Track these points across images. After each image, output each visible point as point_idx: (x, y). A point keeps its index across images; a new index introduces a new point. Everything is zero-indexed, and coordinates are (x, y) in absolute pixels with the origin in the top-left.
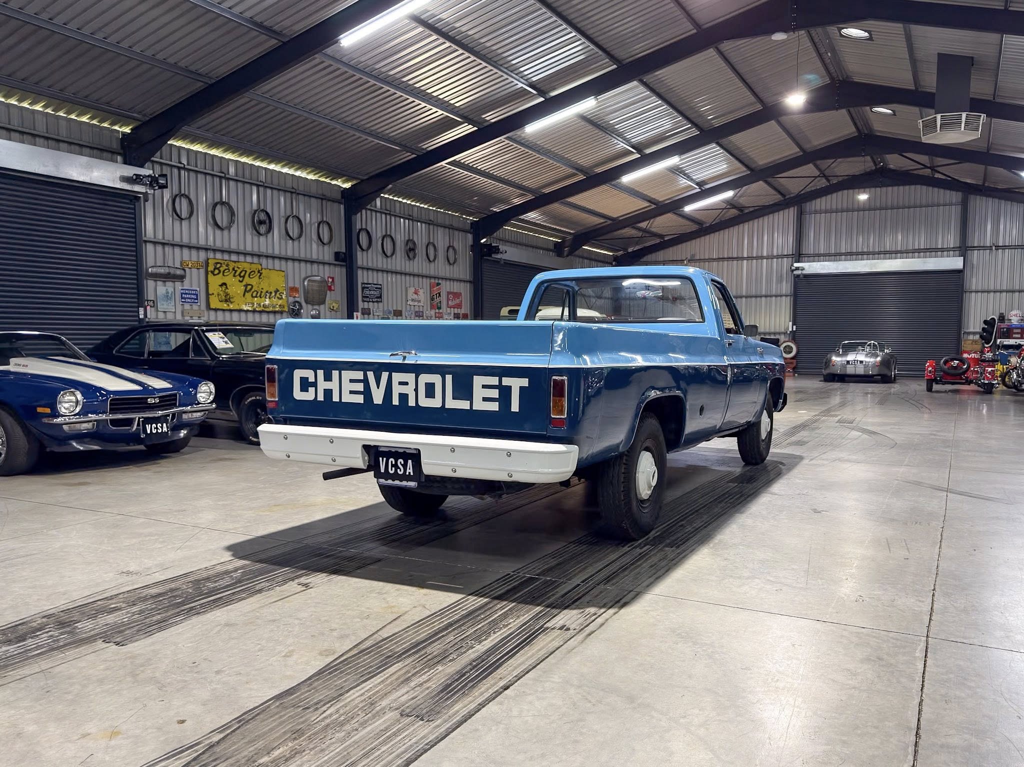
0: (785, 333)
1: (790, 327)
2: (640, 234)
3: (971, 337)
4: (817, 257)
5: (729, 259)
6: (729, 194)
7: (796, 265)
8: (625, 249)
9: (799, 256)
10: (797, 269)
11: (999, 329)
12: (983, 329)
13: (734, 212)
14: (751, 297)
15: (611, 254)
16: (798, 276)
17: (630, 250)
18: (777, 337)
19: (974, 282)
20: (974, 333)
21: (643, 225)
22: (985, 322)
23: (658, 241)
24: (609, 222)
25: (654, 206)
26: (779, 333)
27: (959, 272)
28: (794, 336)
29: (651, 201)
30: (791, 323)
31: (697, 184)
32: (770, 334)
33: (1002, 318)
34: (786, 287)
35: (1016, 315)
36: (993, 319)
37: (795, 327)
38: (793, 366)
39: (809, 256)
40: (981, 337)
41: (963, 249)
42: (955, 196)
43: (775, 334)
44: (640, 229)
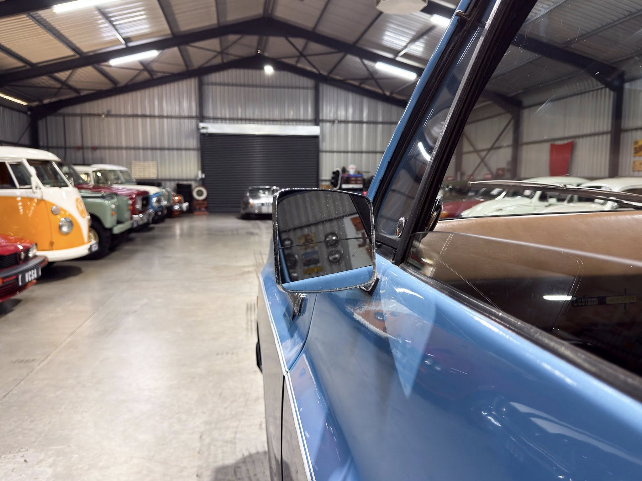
0: (195, 180)
1: (200, 175)
2: (58, 85)
3: (324, 183)
4: (215, 119)
5: (144, 116)
6: (153, 54)
7: (201, 125)
8: (40, 101)
9: (202, 118)
10: (203, 128)
11: (342, 177)
12: (333, 178)
13: (146, 75)
14: (173, 149)
15: (24, 103)
16: (203, 135)
17: (46, 101)
18: (189, 183)
19: (325, 145)
20: (326, 181)
21: (63, 75)
22: (334, 173)
23: (73, 95)
24: (28, 67)
25: (78, 56)
26: (191, 180)
27: (316, 137)
28: (203, 183)
29: (75, 49)
30: (200, 172)
31: (124, 39)
32: (183, 180)
33: (344, 170)
34: (193, 143)
35: (352, 168)
36: (338, 171)
37: (204, 176)
38: (205, 205)
39: (208, 119)
40: (332, 183)
41: (316, 121)
42: (309, 83)
43: (187, 180)
44: (57, 80)
